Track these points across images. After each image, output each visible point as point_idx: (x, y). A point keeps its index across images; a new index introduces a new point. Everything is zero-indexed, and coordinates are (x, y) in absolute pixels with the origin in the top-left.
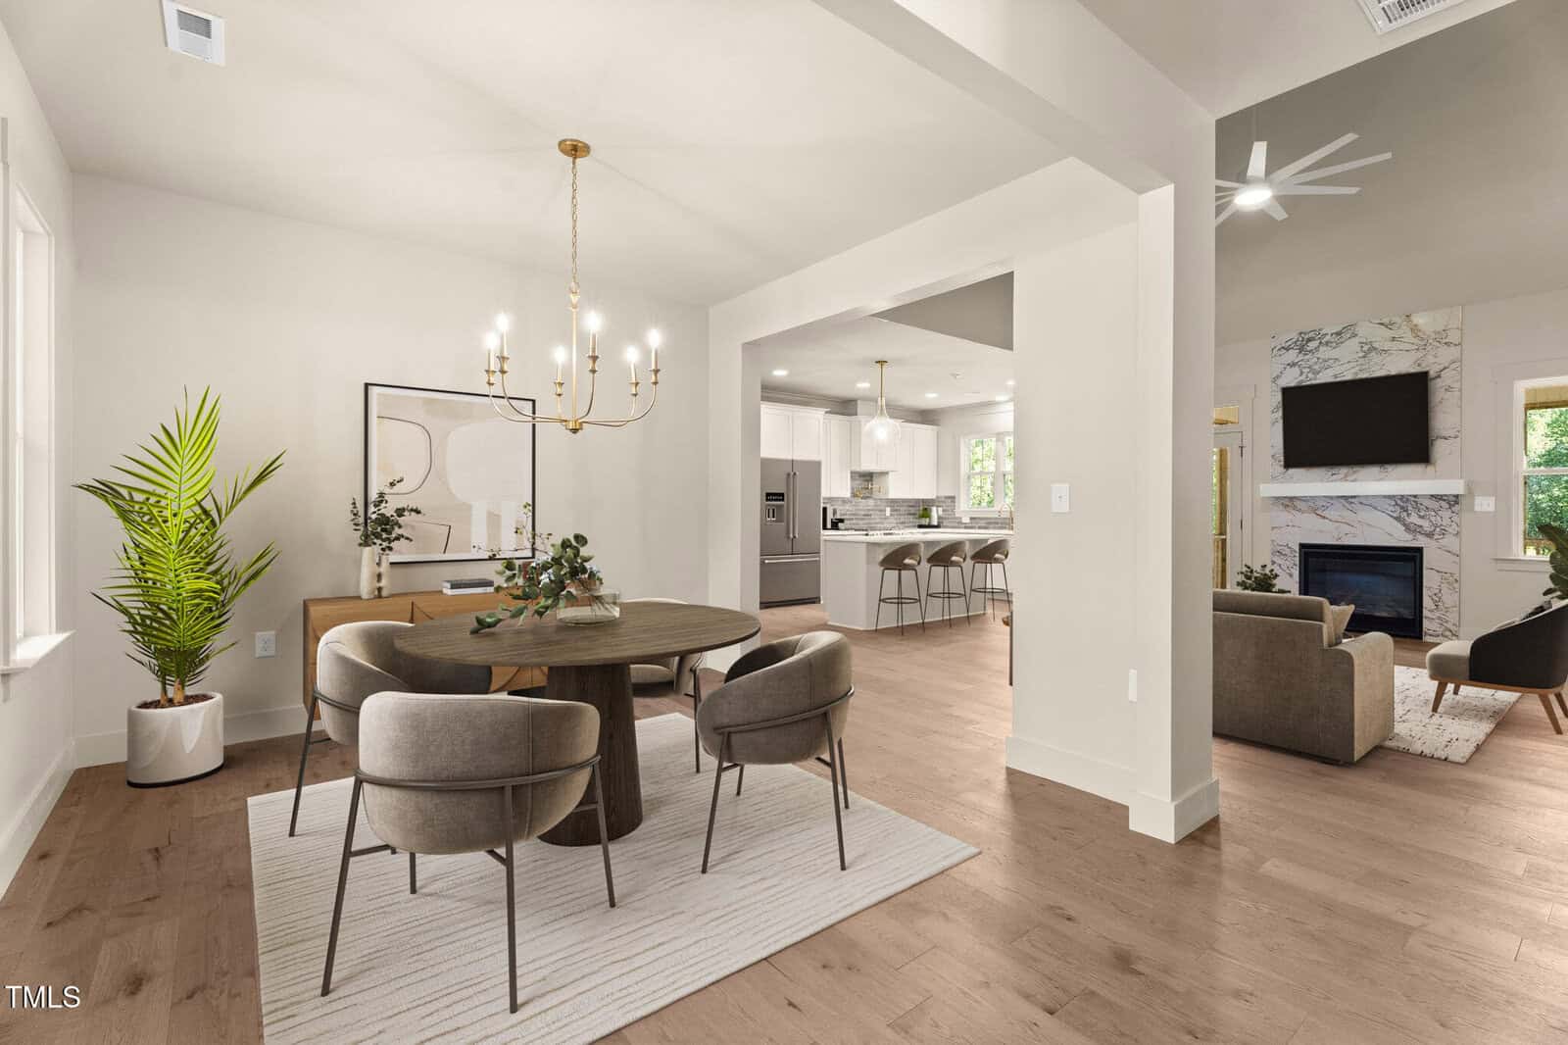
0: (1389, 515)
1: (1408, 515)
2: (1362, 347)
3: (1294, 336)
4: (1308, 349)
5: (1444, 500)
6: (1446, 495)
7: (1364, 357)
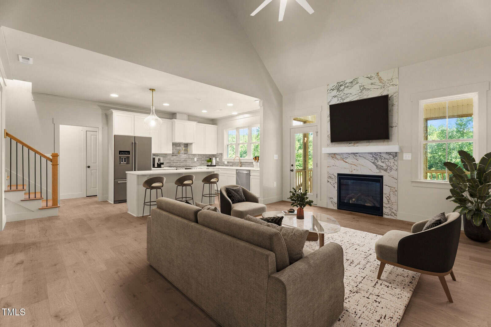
0: (370, 161)
1: (378, 161)
2: (360, 88)
3: (335, 84)
4: (341, 89)
5: (391, 155)
6: (392, 153)
7: (361, 92)
